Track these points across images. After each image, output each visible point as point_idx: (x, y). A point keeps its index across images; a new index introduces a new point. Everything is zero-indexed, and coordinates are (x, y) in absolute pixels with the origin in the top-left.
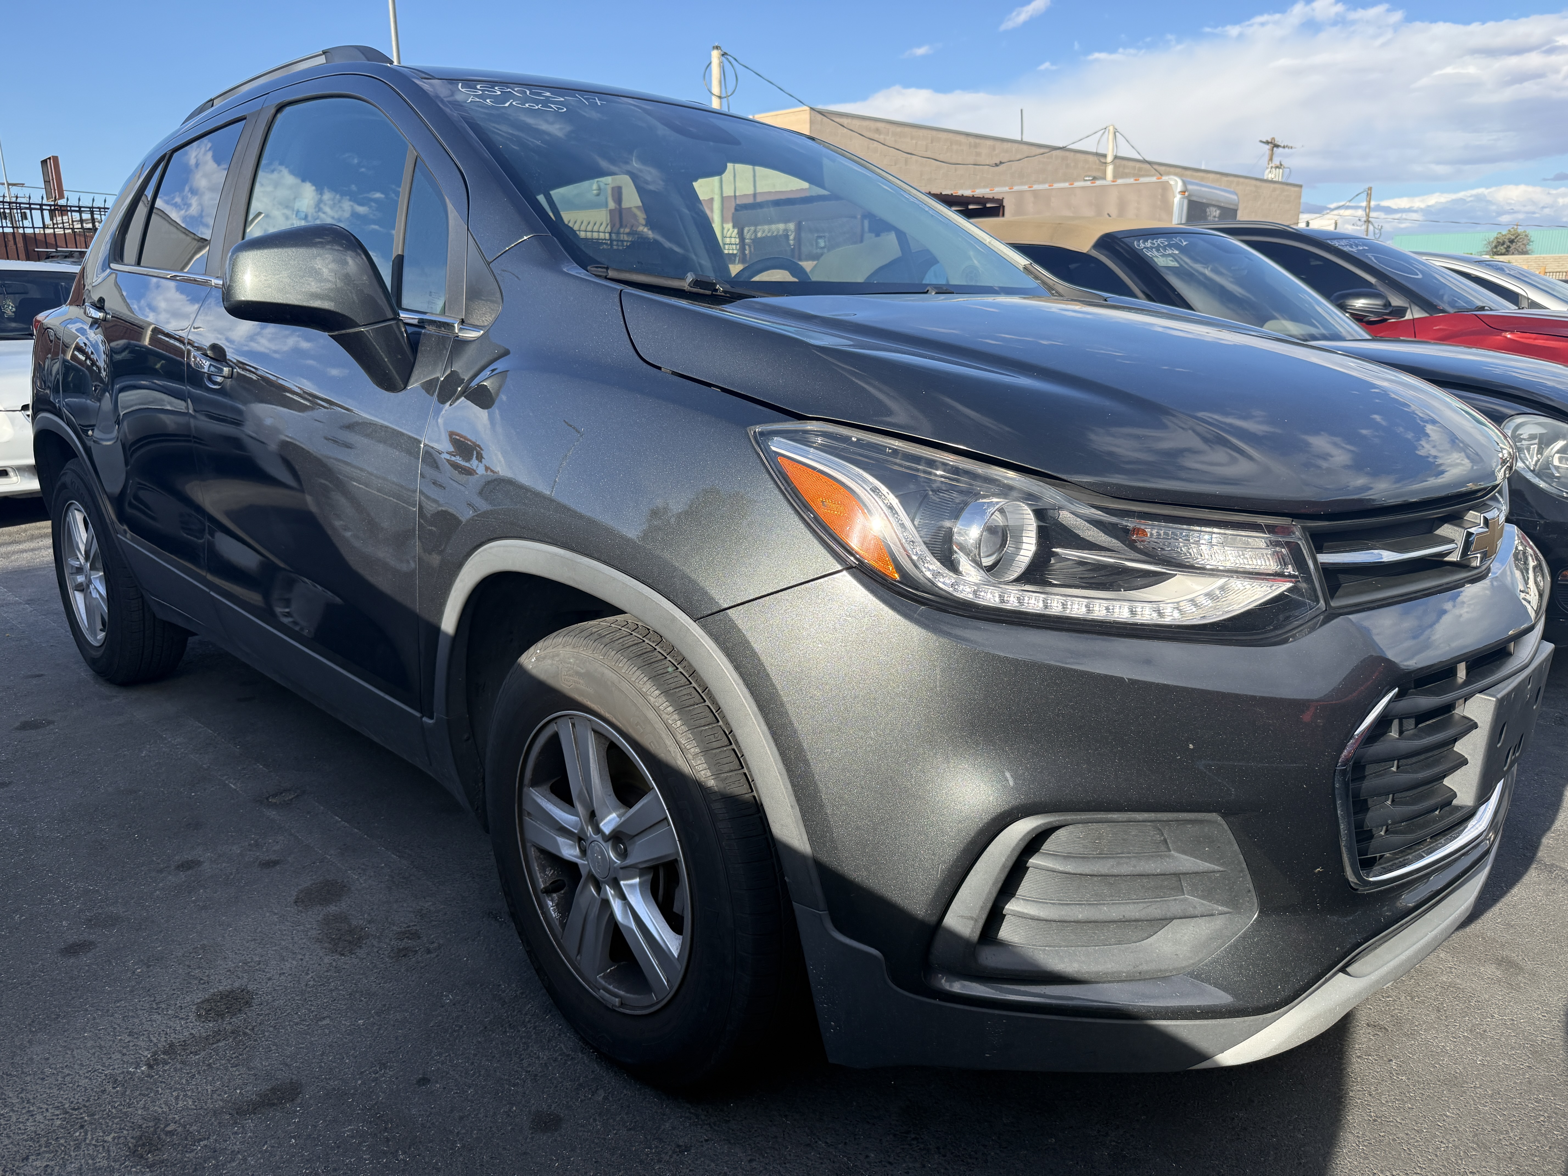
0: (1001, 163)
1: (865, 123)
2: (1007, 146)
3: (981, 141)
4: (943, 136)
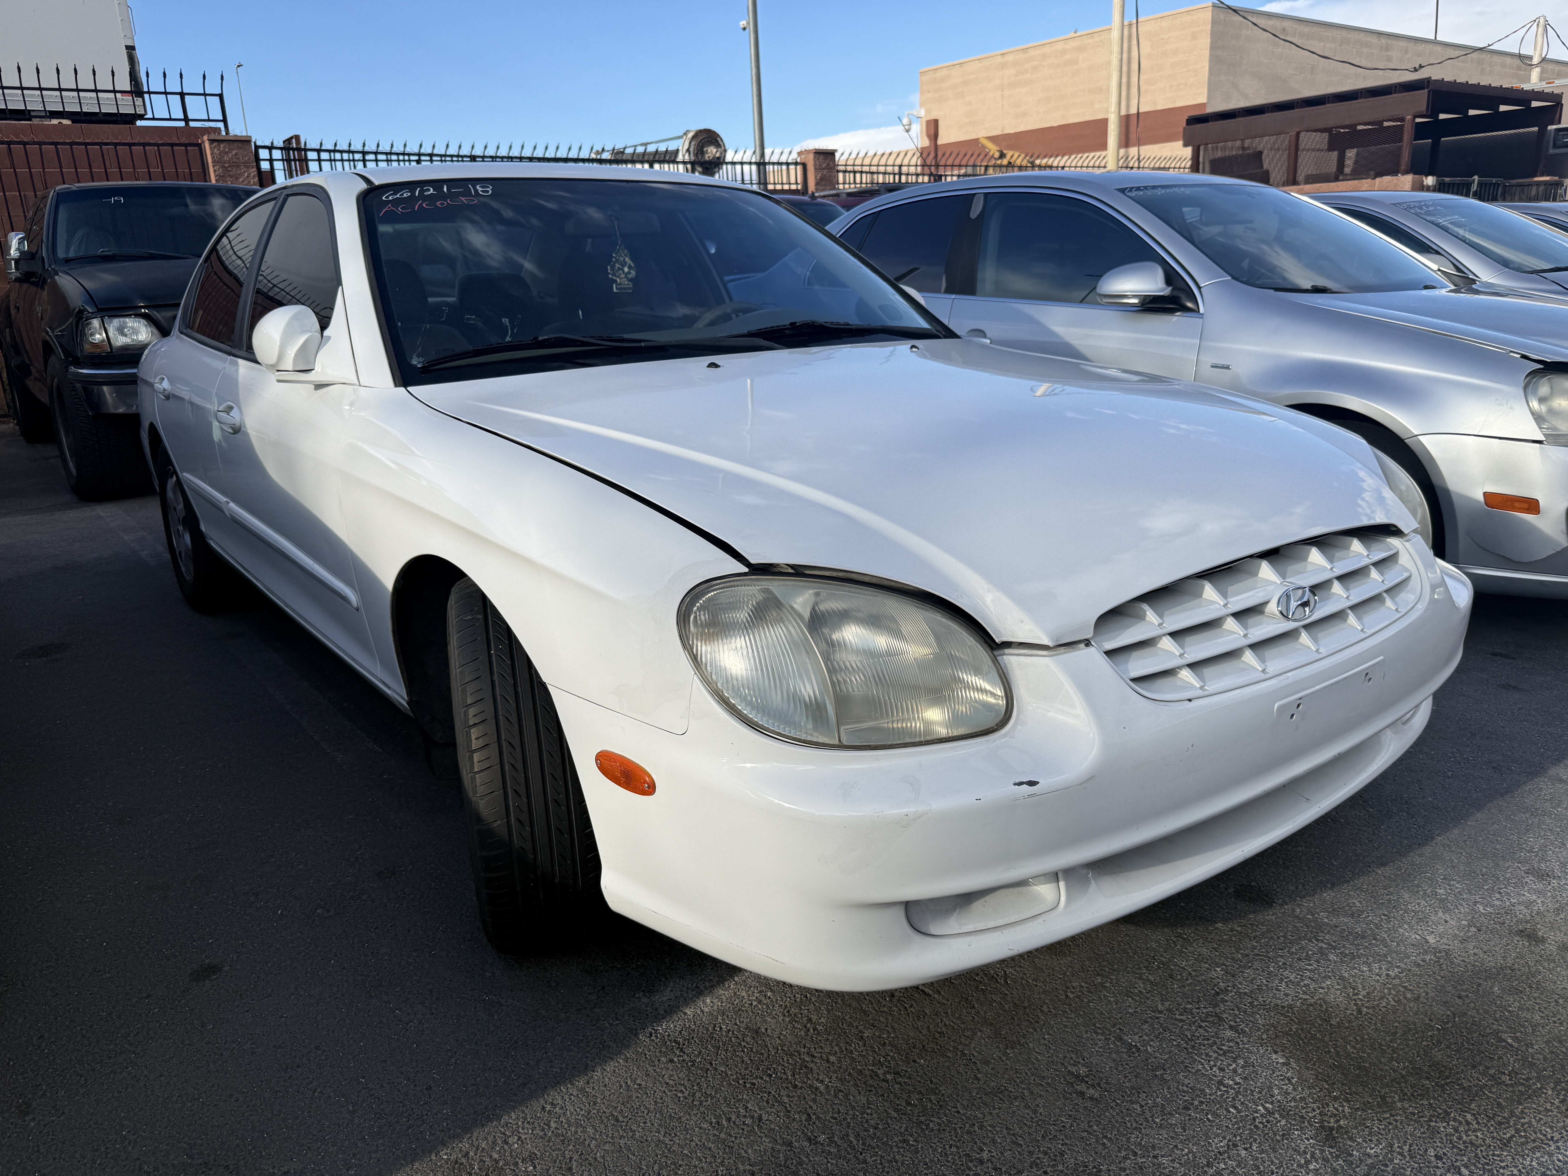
0: (1420, 67)
2: (1421, 47)
3: (1394, 42)
4: (1353, 36)
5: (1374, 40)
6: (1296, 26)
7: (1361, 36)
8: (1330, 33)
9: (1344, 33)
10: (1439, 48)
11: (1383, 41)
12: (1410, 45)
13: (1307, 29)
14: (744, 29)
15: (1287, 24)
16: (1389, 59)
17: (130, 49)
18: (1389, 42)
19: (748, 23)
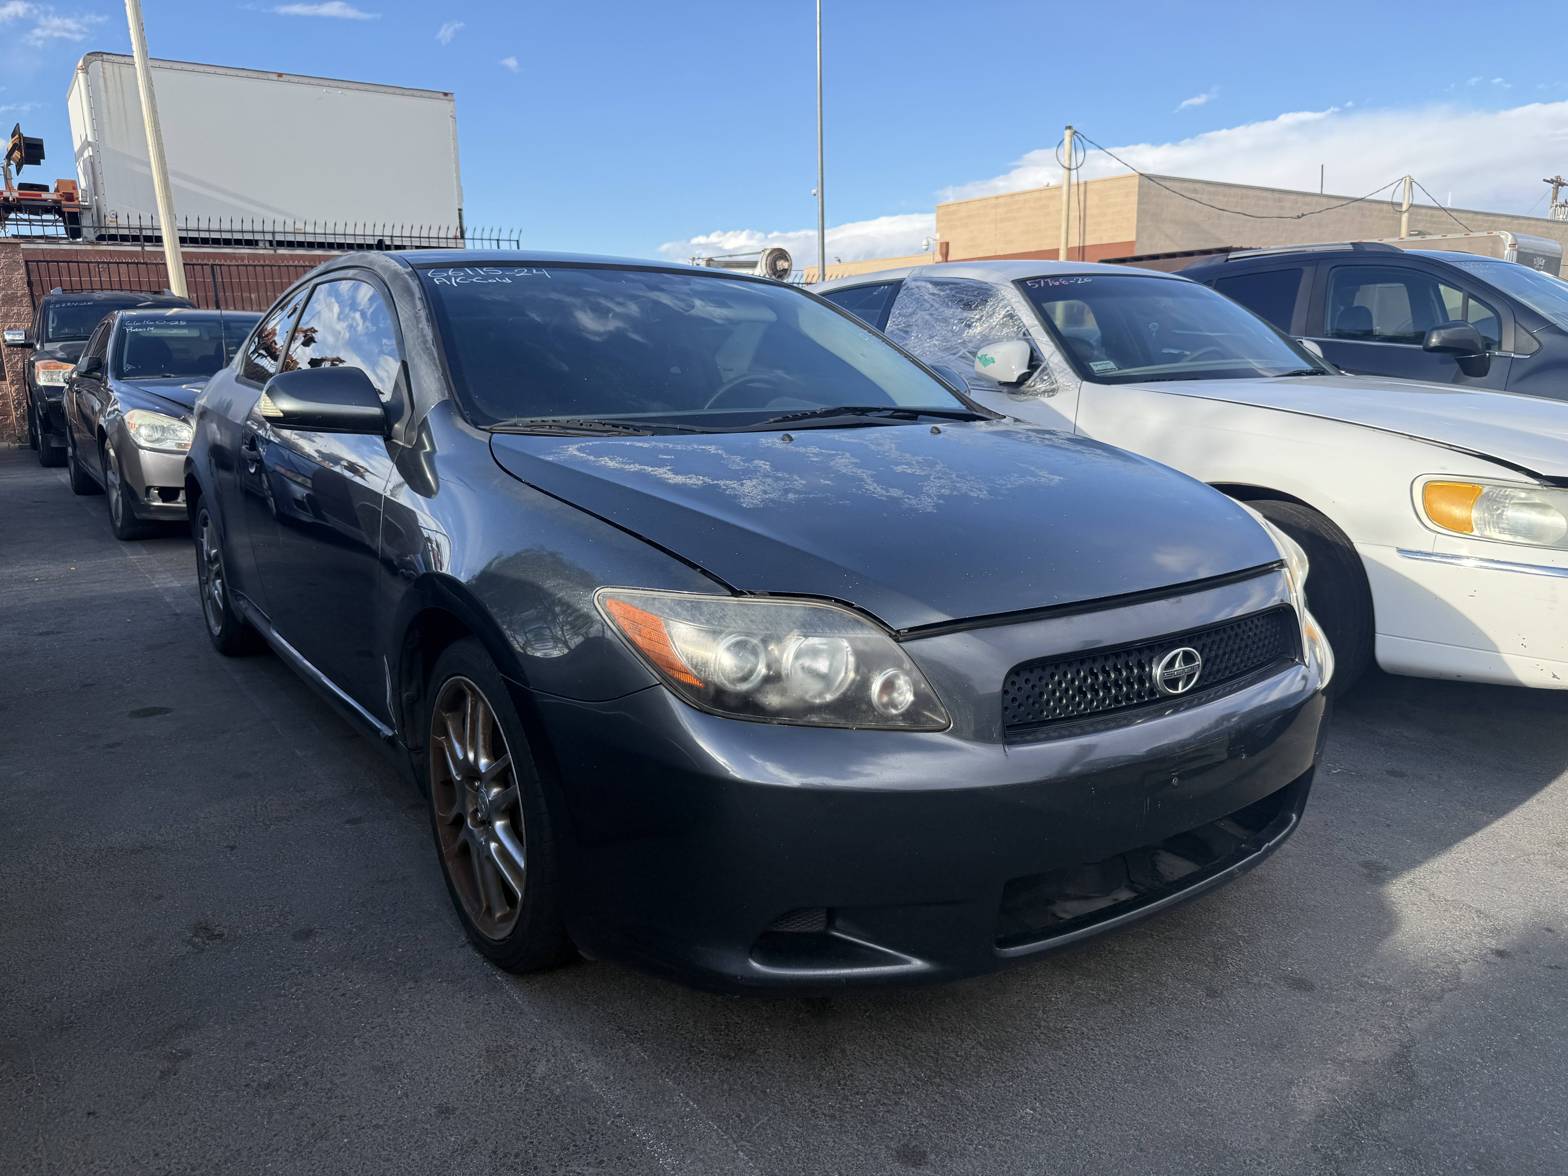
0: (1303, 215)
1: (1185, 185)
2: (1308, 199)
3: (1285, 196)
4: (1249, 192)
5: (1268, 195)
6: (1204, 186)
7: (1258, 192)
8: (1233, 191)
9: (1244, 191)
10: (1324, 200)
11: (1277, 195)
12: (1300, 198)
13: (1213, 189)
14: (815, 195)
15: (1197, 186)
16: (1282, 208)
17: (460, 210)
18: (1282, 196)
19: (818, 192)
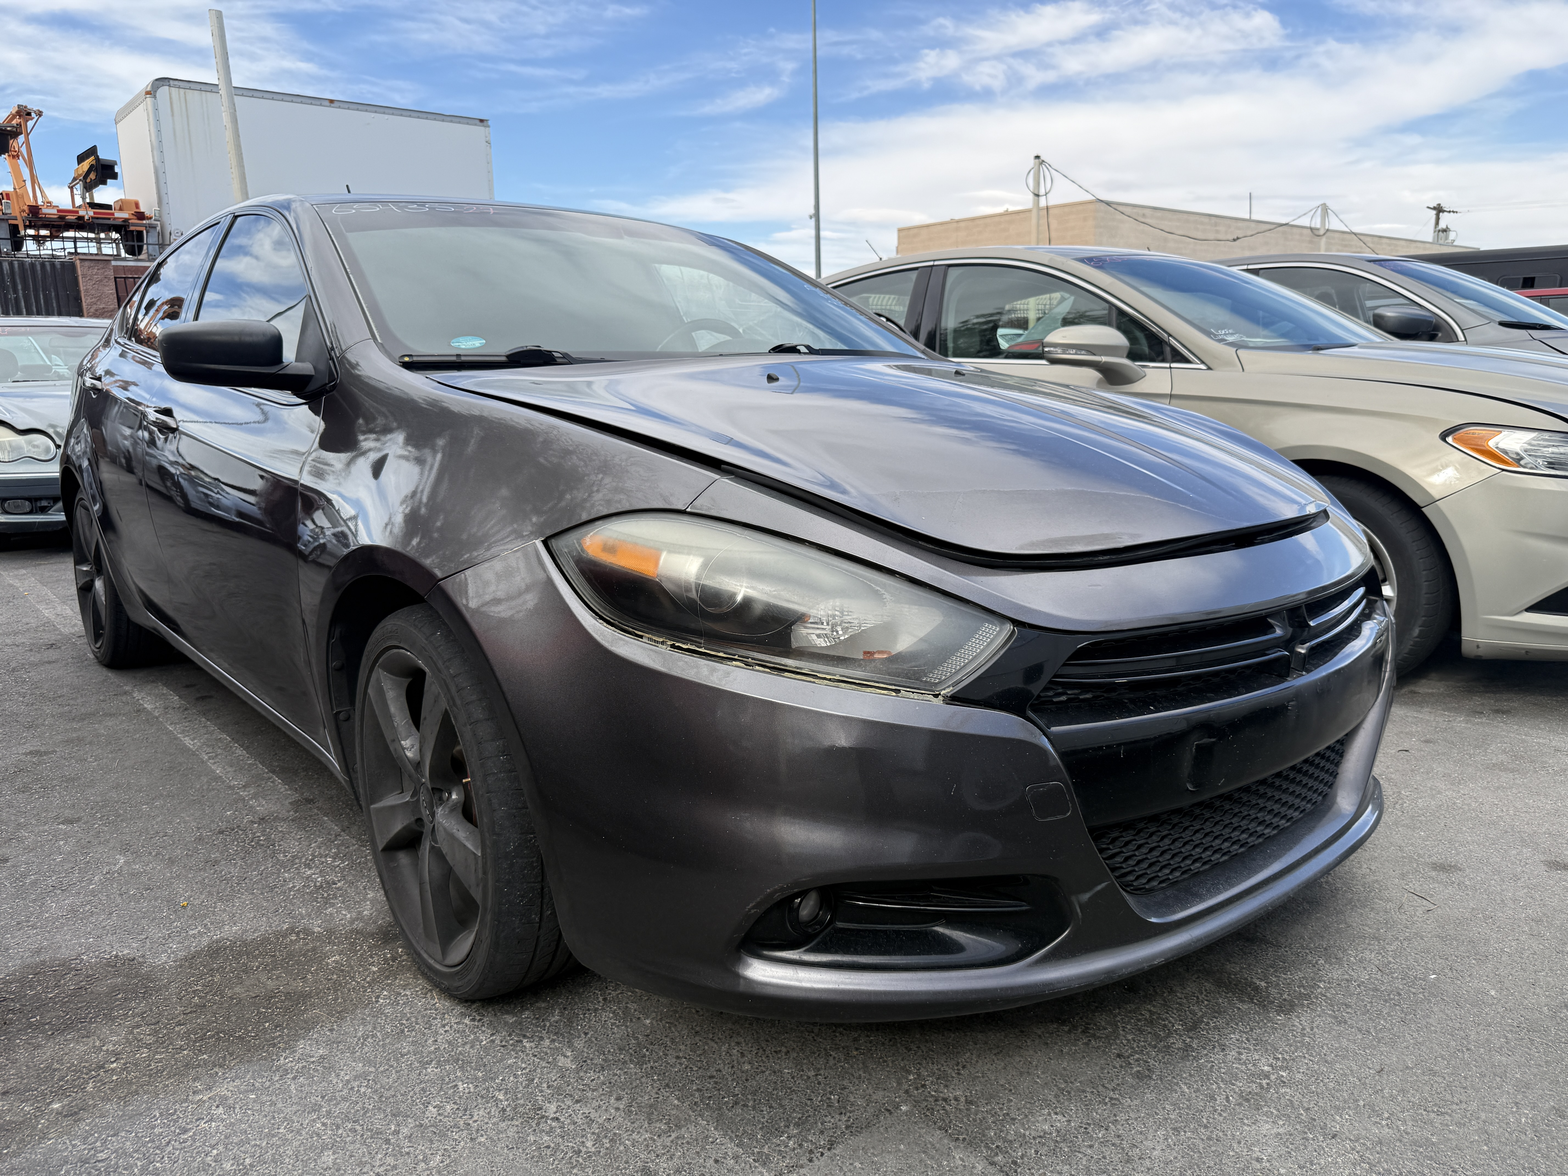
0: (1238, 238)
1: (1136, 210)
2: (1240, 224)
3: (1219, 221)
4: (1192, 218)
5: (1206, 220)
7: (1197, 218)
8: (1175, 216)
9: (1185, 216)
10: (1253, 225)
11: (1213, 220)
12: (1233, 223)
16: (1217, 232)
